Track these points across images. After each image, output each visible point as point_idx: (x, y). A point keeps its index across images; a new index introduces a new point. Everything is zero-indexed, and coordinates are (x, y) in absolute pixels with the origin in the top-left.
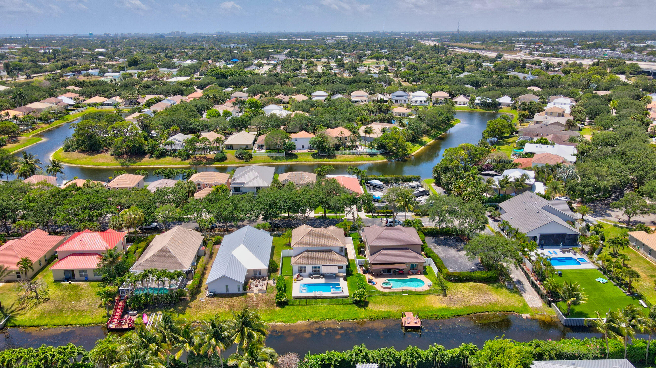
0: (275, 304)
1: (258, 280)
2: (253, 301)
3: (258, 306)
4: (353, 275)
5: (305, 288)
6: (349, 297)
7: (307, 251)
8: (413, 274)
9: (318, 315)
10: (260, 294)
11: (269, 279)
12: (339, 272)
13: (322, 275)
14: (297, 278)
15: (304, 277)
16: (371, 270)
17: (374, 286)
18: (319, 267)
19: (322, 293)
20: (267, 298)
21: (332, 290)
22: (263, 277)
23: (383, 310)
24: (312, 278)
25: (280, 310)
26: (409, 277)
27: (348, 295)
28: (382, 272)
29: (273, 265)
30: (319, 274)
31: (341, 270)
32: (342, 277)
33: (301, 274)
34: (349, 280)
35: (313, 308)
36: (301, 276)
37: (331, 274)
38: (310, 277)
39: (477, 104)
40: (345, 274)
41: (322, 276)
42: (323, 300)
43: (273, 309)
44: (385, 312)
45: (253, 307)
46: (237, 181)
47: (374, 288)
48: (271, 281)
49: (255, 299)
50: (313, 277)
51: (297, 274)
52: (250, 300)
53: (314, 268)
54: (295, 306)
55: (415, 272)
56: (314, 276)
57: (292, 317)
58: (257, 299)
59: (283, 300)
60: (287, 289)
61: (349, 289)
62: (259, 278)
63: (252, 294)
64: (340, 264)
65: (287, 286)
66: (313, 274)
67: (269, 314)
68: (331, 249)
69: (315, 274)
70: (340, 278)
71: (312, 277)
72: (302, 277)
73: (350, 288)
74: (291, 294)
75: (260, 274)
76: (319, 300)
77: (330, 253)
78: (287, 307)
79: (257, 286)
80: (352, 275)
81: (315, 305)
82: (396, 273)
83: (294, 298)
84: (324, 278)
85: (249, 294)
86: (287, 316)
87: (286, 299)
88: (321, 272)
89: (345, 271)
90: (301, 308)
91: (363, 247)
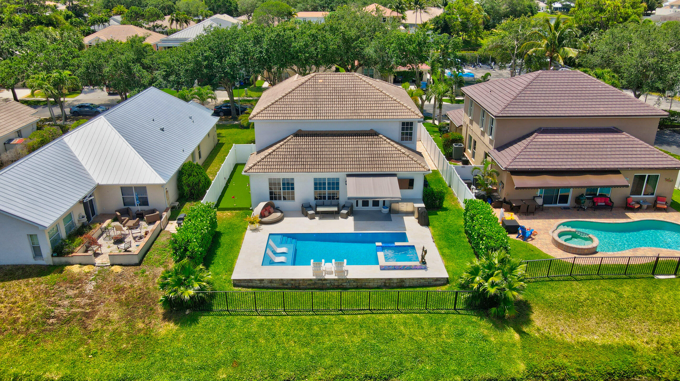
0: (160, 310)
1: (131, 223)
2: (81, 294)
3: (88, 316)
4: (446, 209)
5: (284, 250)
6: (446, 281)
7: (299, 134)
8: (640, 209)
9: (328, 362)
10: (117, 269)
11: (172, 218)
12: (404, 200)
13: (344, 207)
14: (262, 215)
15: (285, 214)
16: (503, 195)
17: (530, 242)
18: (335, 184)
19: (346, 267)
20: (138, 283)
21: (381, 255)
22: (153, 211)
23: (598, 339)
24: (312, 218)
25: (175, 337)
26: (634, 217)
27: (445, 275)
28: (540, 201)
29: (191, 179)
30: (337, 205)
31: (408, 192)
32: (411, 214)
33: (277, 203)
34: (436, 224)
35: (310, 326)
36: (277, 209)
37: (376, 203)
38: (306, 215)
39: (556, 9)
40: (423, 205)
41: (344, 212)
42: (347, 295)
43: (148, 331)
44: (607, 348)
45: (68, 322)
46: (174, 37)
47: (533, 250)
48: (172, 227)
49: (90, 287)
50: (317, 213)
51: (262, 205)
52: (71, 293)
53: (318, 184)
54: (237, 320)
55: (645, 201)
56: (319, 209)
57: (218, 366)
58: (98, 287)
59: (188, 293)
60: (220, 252)
61: (443, 255)
62: (140, 216)
63: (86, 269)
64: (405, 173)
65: (223, 240)
66: (317, 206)
67: (121, 353)
68: (375, 127)
69: (323, 205)
70: (406, 219)
71: (312, 212)
72: (278, 214)
73: (446, 251)
74: (231, 270)
75: (145, 202)
76: (335, 293)
77: (370, 139)
78: (204, 320)
79: (119, 241)
80: (440, 208)
81: (315, 312)
82: (587, 204)
83: (238, 283)
84: (351, 219)
85: (75, 269)
86: (197, 362)
87: (202, 289)
88: (342, 200)
89: (420, 196)
90: (261, 325)
91: (459, 140)
